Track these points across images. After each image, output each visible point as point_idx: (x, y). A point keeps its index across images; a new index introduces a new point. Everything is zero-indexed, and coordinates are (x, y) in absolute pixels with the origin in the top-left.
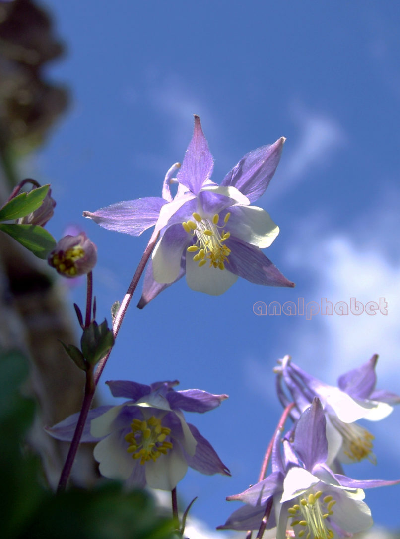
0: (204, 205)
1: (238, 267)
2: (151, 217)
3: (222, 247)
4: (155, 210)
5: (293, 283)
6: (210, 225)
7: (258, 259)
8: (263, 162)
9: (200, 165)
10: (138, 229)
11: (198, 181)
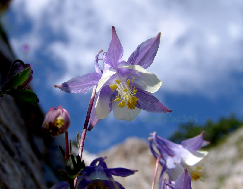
0: (120, 73)
1: (140, 104)
2: (91, 83)
3: (133, 97)
4: (93, 79)
5: (171, 110)
6: (125, 85)
7: (151, 99)
8: (150, 47)
9: (116, 53)
10: (85, 90)
11: (116, 61)
